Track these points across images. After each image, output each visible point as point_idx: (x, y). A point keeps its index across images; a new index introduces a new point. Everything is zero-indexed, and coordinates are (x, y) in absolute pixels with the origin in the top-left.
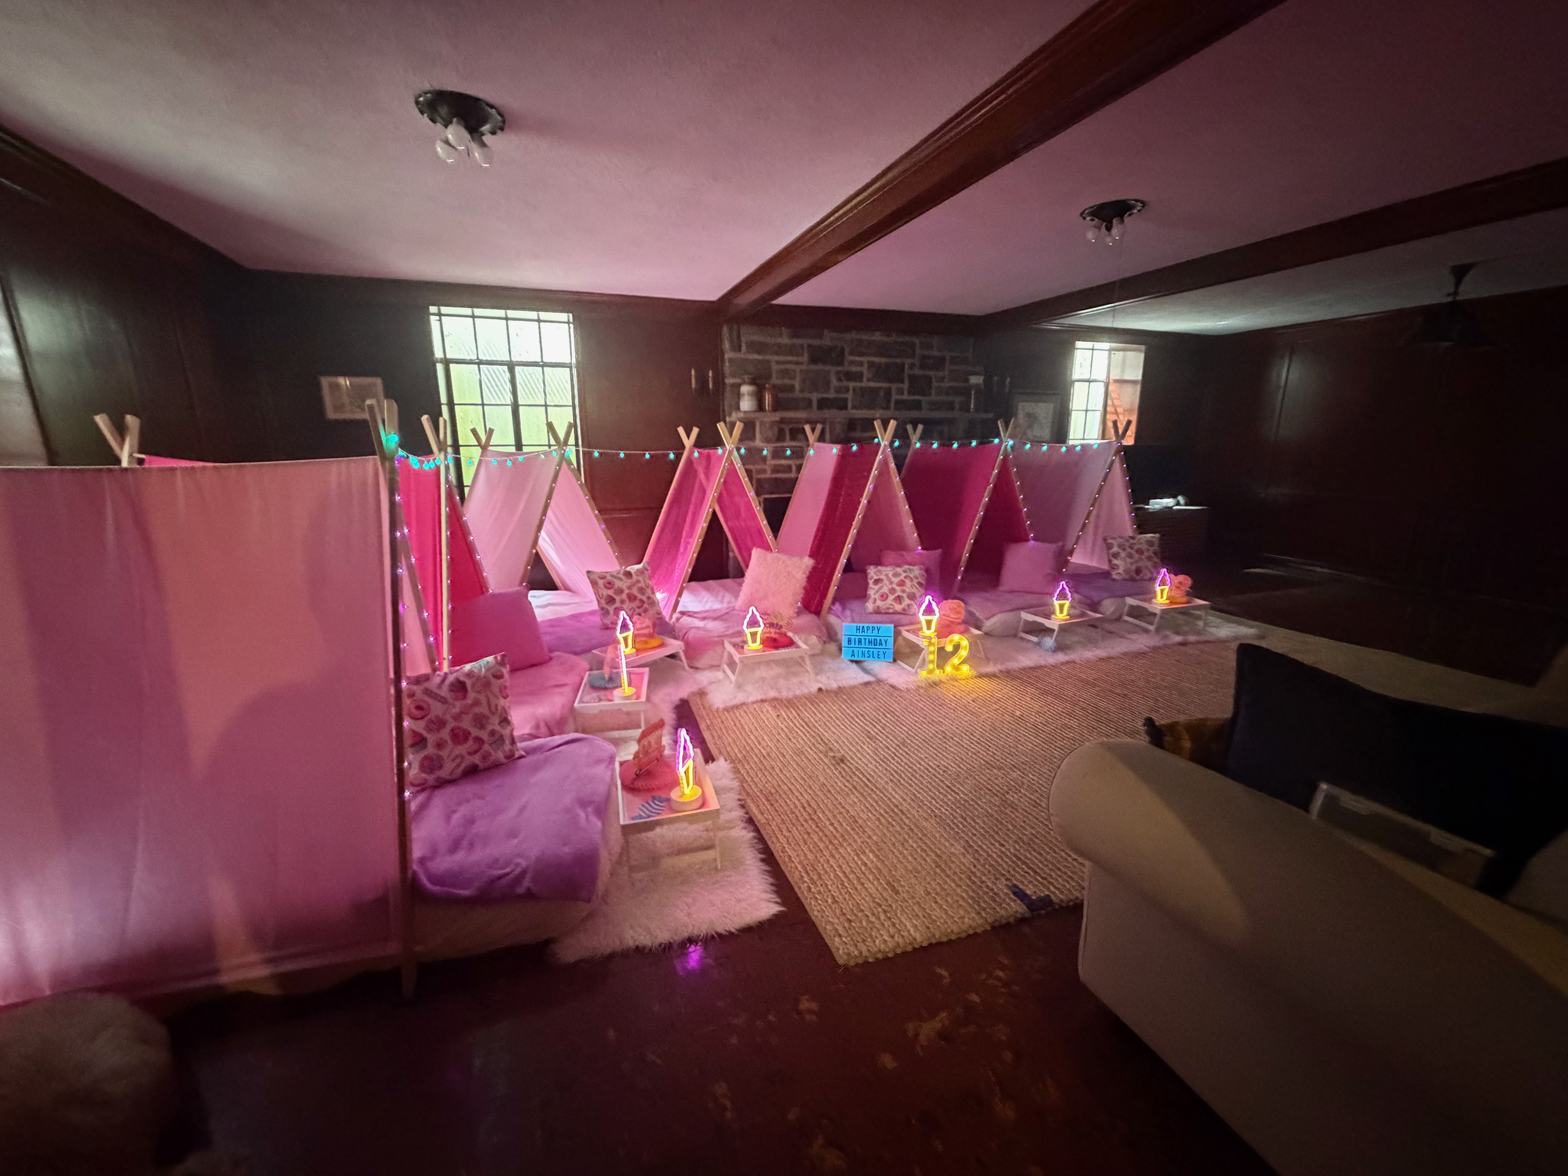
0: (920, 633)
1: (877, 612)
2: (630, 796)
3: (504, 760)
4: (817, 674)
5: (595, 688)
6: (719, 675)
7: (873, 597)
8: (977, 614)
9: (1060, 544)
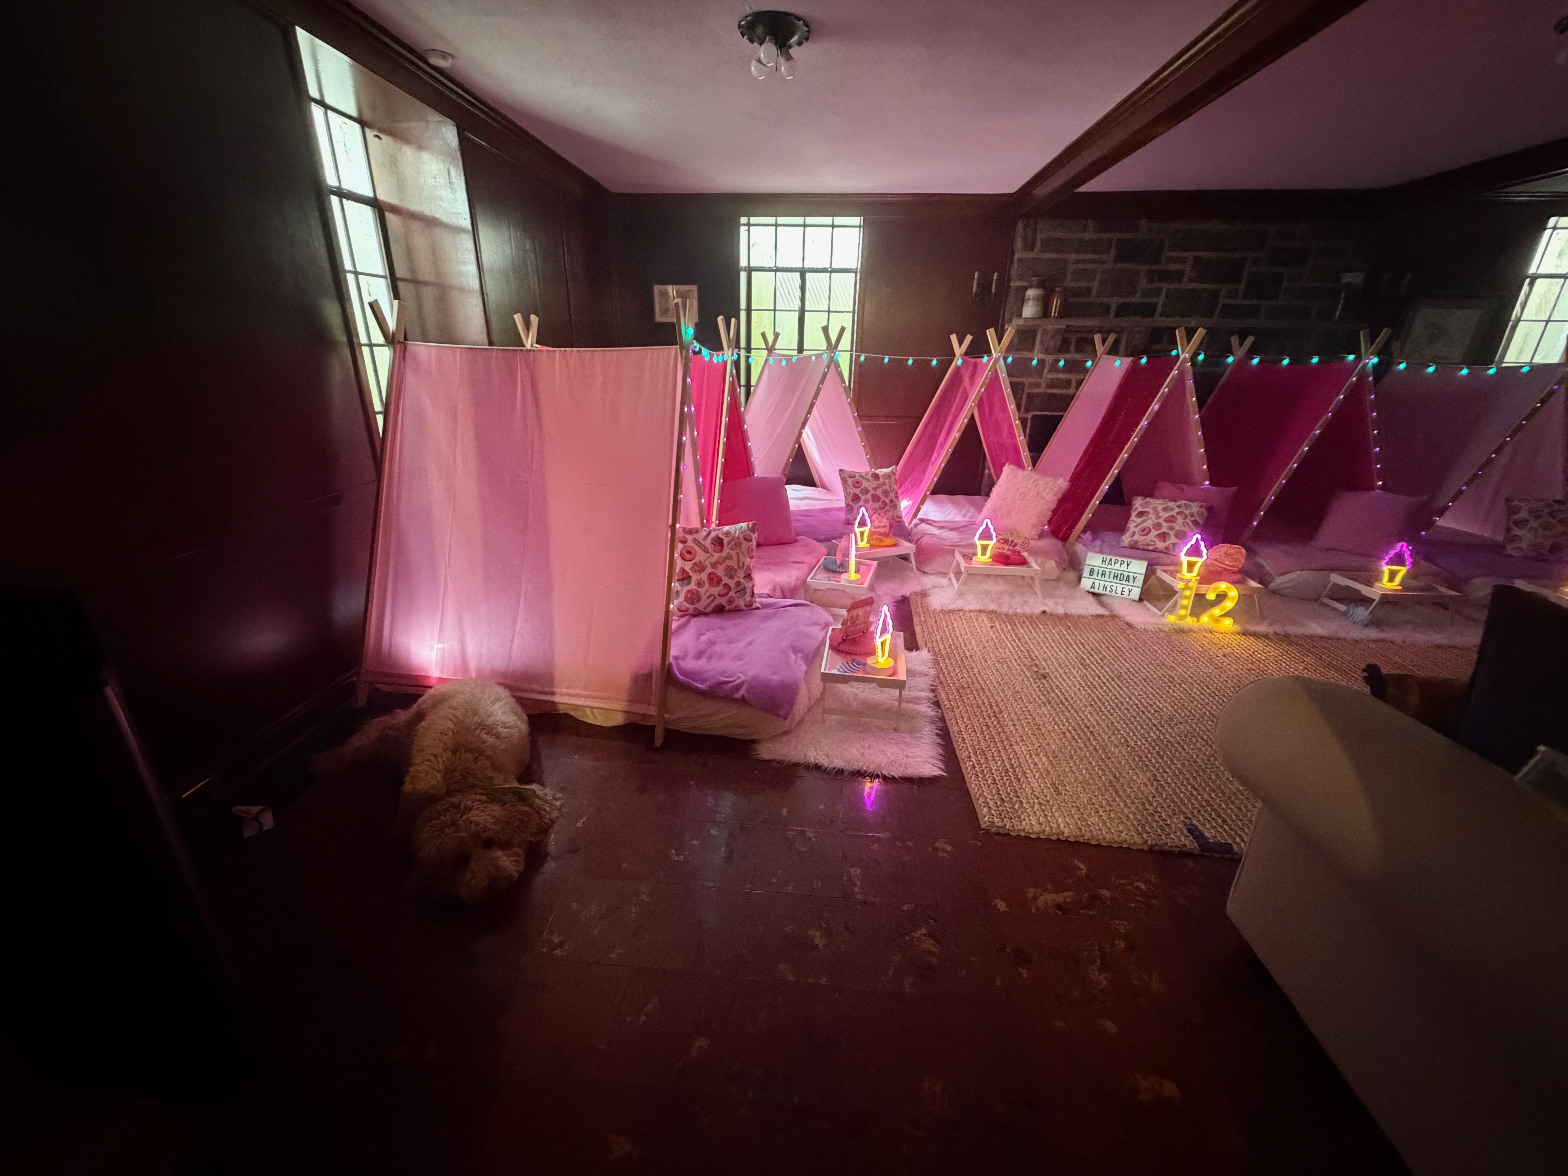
0: (1178, 575)
1: (1134, 546)
2: (834, 655)
3: (744, 607)
4: (1044, 598)
5: (827, 570)
6: (944, 581)
7: (1132, 530)
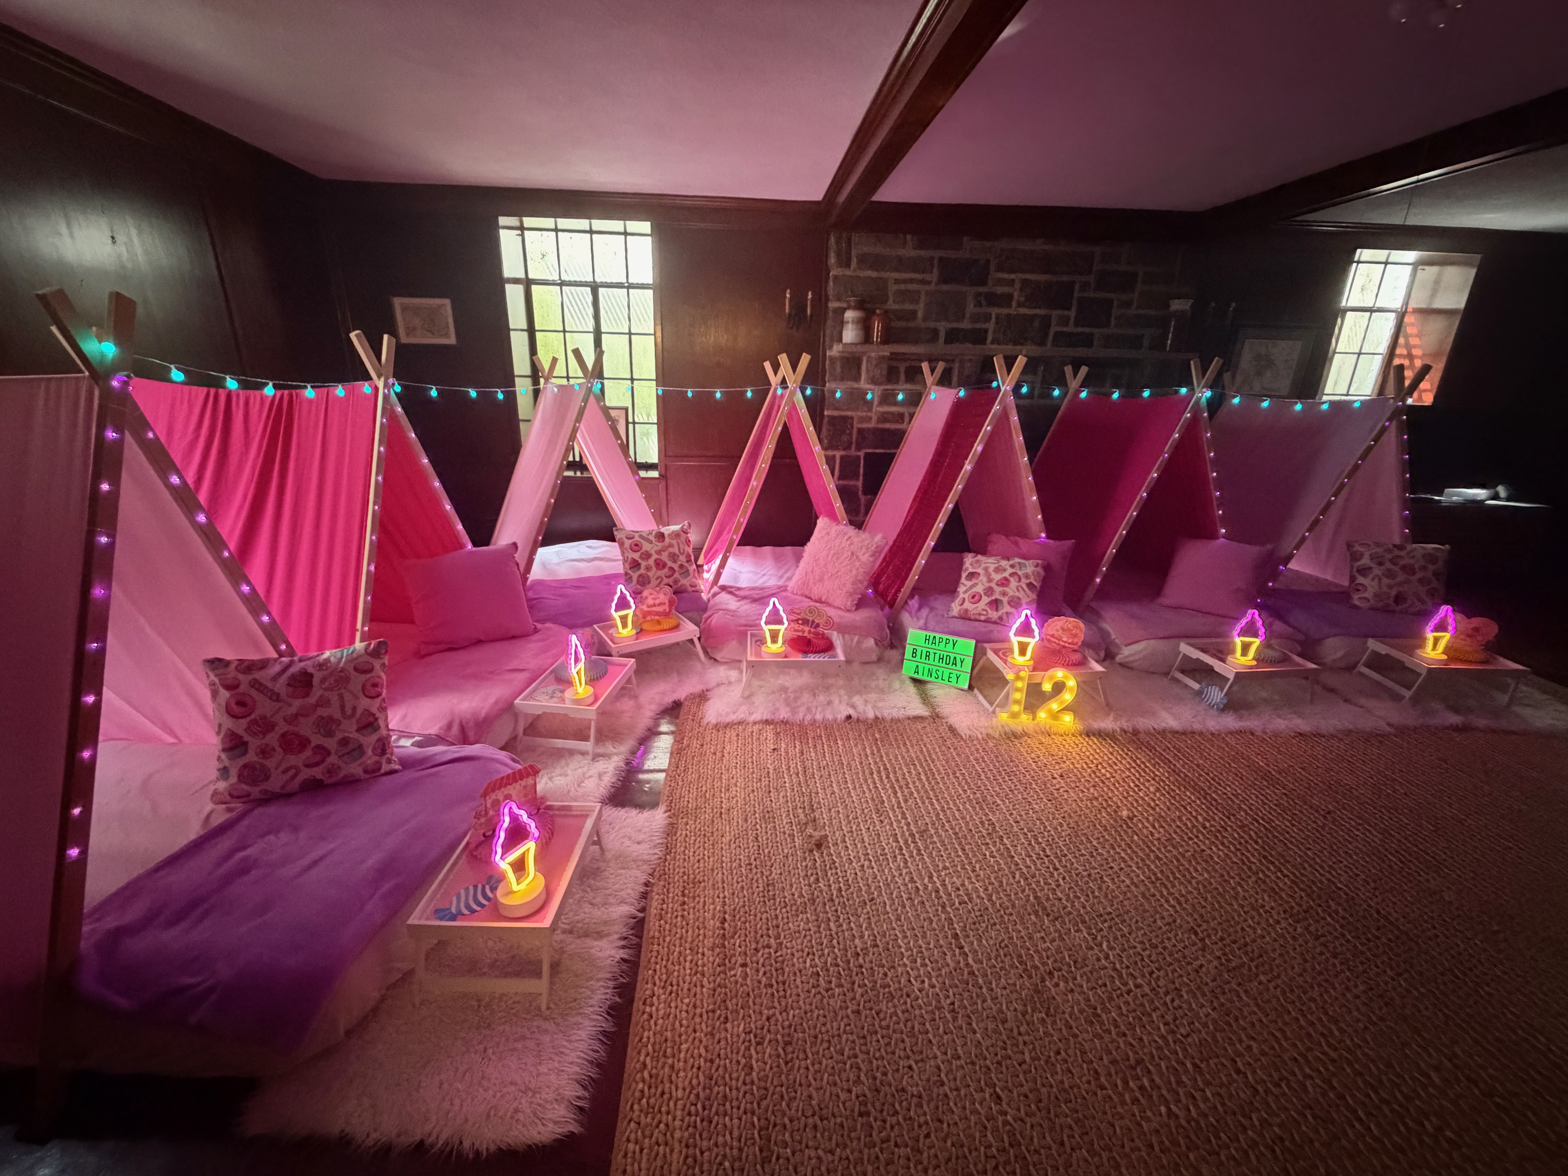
0: (1009, 660)
1: (965, 617)
3: (363, 776)
7: (961, 596)
8: (1113, 637)
9: (1269, 547)
